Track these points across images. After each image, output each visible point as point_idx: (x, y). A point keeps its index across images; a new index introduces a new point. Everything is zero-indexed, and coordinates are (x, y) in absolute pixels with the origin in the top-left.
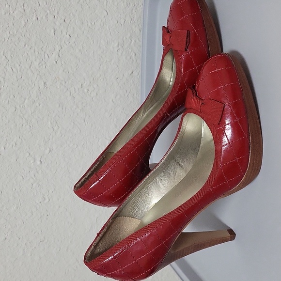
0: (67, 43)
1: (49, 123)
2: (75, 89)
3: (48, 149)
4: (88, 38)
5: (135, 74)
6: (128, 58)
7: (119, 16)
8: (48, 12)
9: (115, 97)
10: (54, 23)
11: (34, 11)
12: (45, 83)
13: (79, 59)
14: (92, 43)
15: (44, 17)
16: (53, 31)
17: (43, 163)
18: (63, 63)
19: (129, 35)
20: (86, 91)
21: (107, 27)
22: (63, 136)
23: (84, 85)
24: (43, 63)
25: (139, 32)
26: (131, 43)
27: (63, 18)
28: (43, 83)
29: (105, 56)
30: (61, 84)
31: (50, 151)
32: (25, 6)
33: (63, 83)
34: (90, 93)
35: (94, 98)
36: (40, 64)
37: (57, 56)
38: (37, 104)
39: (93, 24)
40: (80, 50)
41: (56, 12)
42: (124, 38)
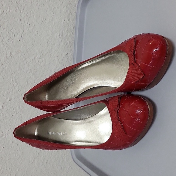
0: (28, 29)
1: (11, 80)
2: (30, 59)
3: (9, 99)
4: (41, 28)
5: (69, 54)
6: (66, 44)
7: (61, 17)
8: (17, 8)
9: (56, 68)
10: (20, 15)
11: (8, 6)
12: (11, 53)
13: (34, 40)
14: (43, 31)
15: (14, 11)
16: (19, 20)
17: (4, 108)
18: (24, 41)
19: (66, 30)
20: (37, 61)
21: (53, 23)
22: (20, 90)
23: (36, 57)
24: (11, 39)
25: (73, 29)
26: (67, 35)
27: (26, 13)
28: (9, 53)
29: (51, 41)
30: (21, 55)
31: (10, 100)
32: (3, 2)
33: (23, 55)
34: (39, 63)
35: (42, 67)
36: (9, 40)
37: (20, 36)
38: (4, 67)
39: (45, 19)
40: (35, 35)
41: (22, 9)
42: (63, 31)
